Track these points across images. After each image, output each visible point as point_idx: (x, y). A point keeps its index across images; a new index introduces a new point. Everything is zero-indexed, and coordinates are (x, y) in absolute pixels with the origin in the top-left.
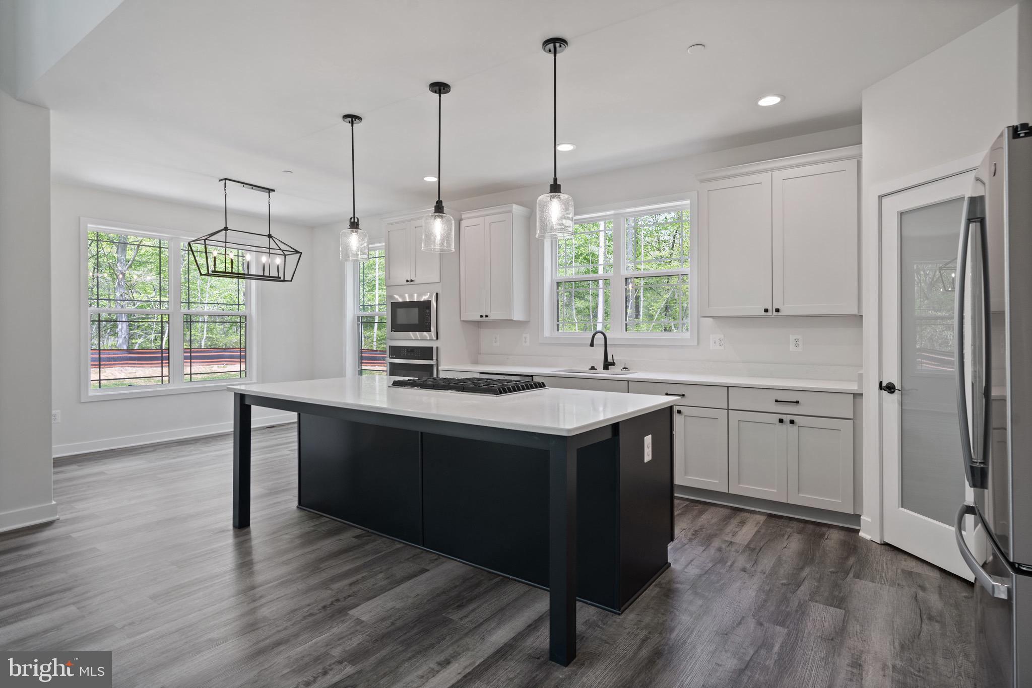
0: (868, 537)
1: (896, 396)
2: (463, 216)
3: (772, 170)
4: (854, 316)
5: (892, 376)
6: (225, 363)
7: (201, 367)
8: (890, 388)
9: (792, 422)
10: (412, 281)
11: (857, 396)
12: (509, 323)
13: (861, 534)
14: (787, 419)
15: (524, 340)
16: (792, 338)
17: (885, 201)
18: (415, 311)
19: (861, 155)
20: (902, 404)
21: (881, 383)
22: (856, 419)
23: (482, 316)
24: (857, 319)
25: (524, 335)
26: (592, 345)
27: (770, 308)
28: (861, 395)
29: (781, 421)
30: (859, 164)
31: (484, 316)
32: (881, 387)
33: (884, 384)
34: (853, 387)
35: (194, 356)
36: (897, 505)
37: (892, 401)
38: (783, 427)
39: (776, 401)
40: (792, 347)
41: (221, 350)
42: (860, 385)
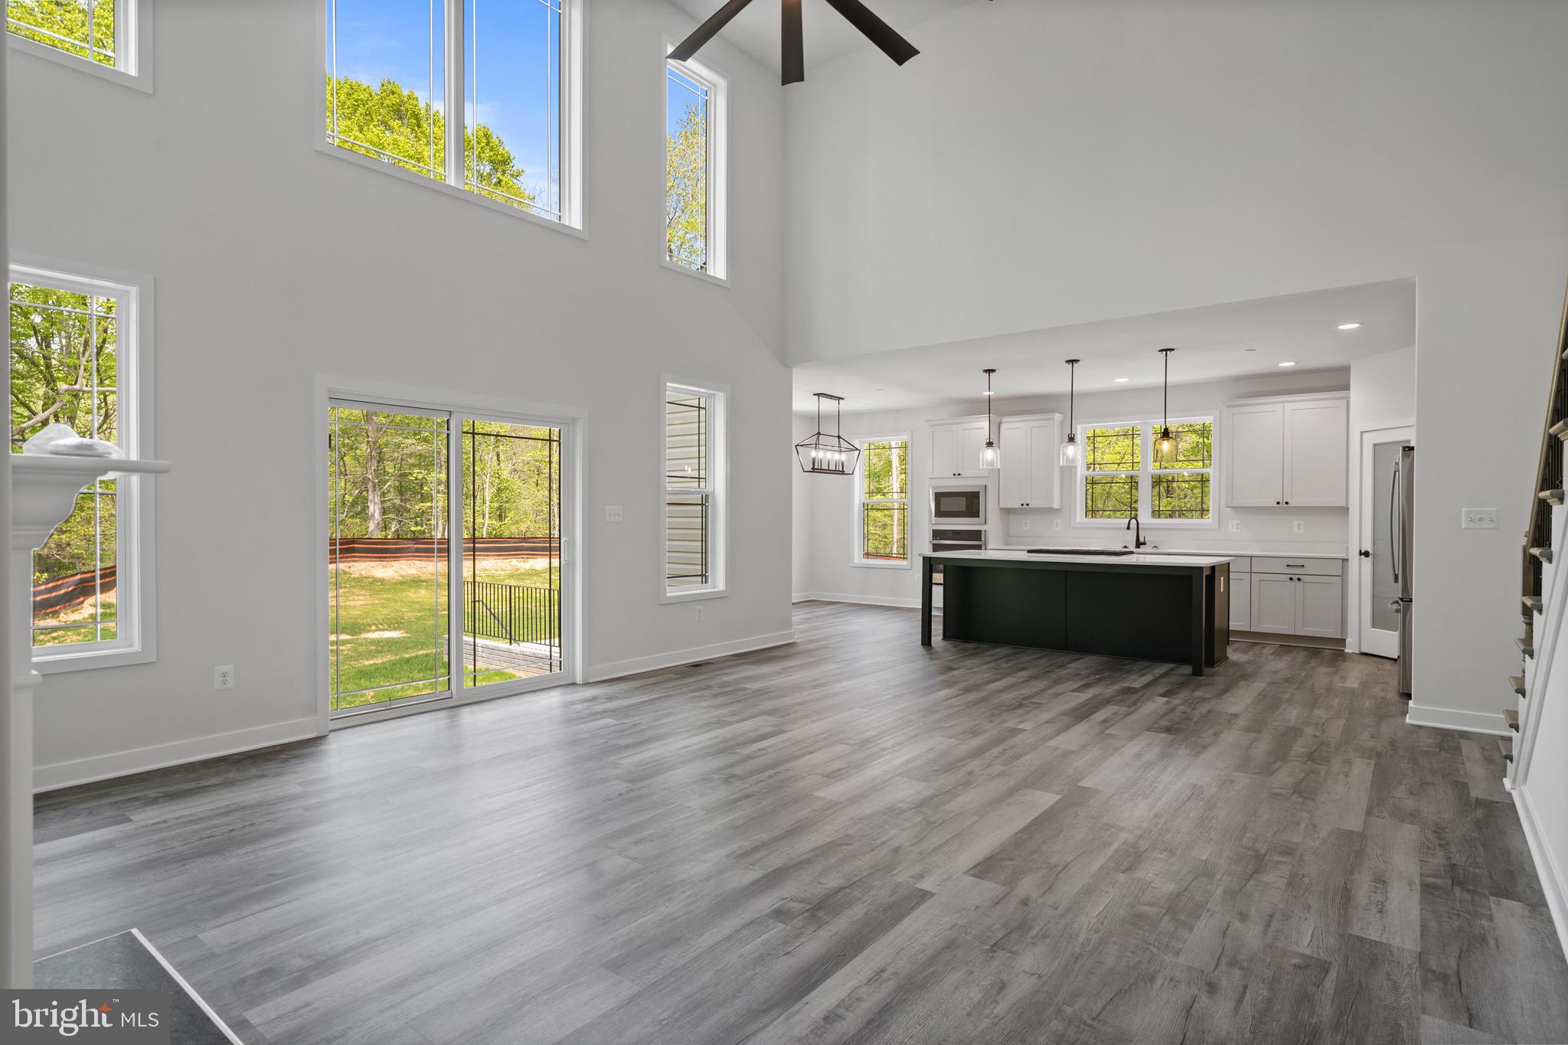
0: (1351, 651)
1: (1370, 559)
2: (1003, 420)
3: (1284, 402)
4: (1344, 507)
5: (1367, 546)
6: (526, 557)
7: (499, 561)
8: (1366, 554)
9: (1299, 579)
10: (959, 475)
11: (1345, 561)
12: (1050, 511)
13: (1346, 651)
14: (1295, 577)
15: (1055, 524)
16: (1295, 522)
17: (1365, 435)
18: (963, 501)
19: (1349, 397)
20: (1374, 564)
21: (1360, 551)
22: (1343, 576)
23: (1022, 505)
24: (1345, 510)
25: (1055, 521)
26: (1128, 528)
27: (1281, 502)
28: (1348, 560)
29: (1291, 579)
30: (1348, 403)
31: (1025, 505)
32: (1361, 554)
33: (1363, 551)
34: (1343, 556)
35: (479, 548)
36: (1369, 626)
37: (1367, 562)
38: (1293, 583)
39: (1288, 566)
40: (1295, 530)
41: (519, 540)
42: (1347, 554)
